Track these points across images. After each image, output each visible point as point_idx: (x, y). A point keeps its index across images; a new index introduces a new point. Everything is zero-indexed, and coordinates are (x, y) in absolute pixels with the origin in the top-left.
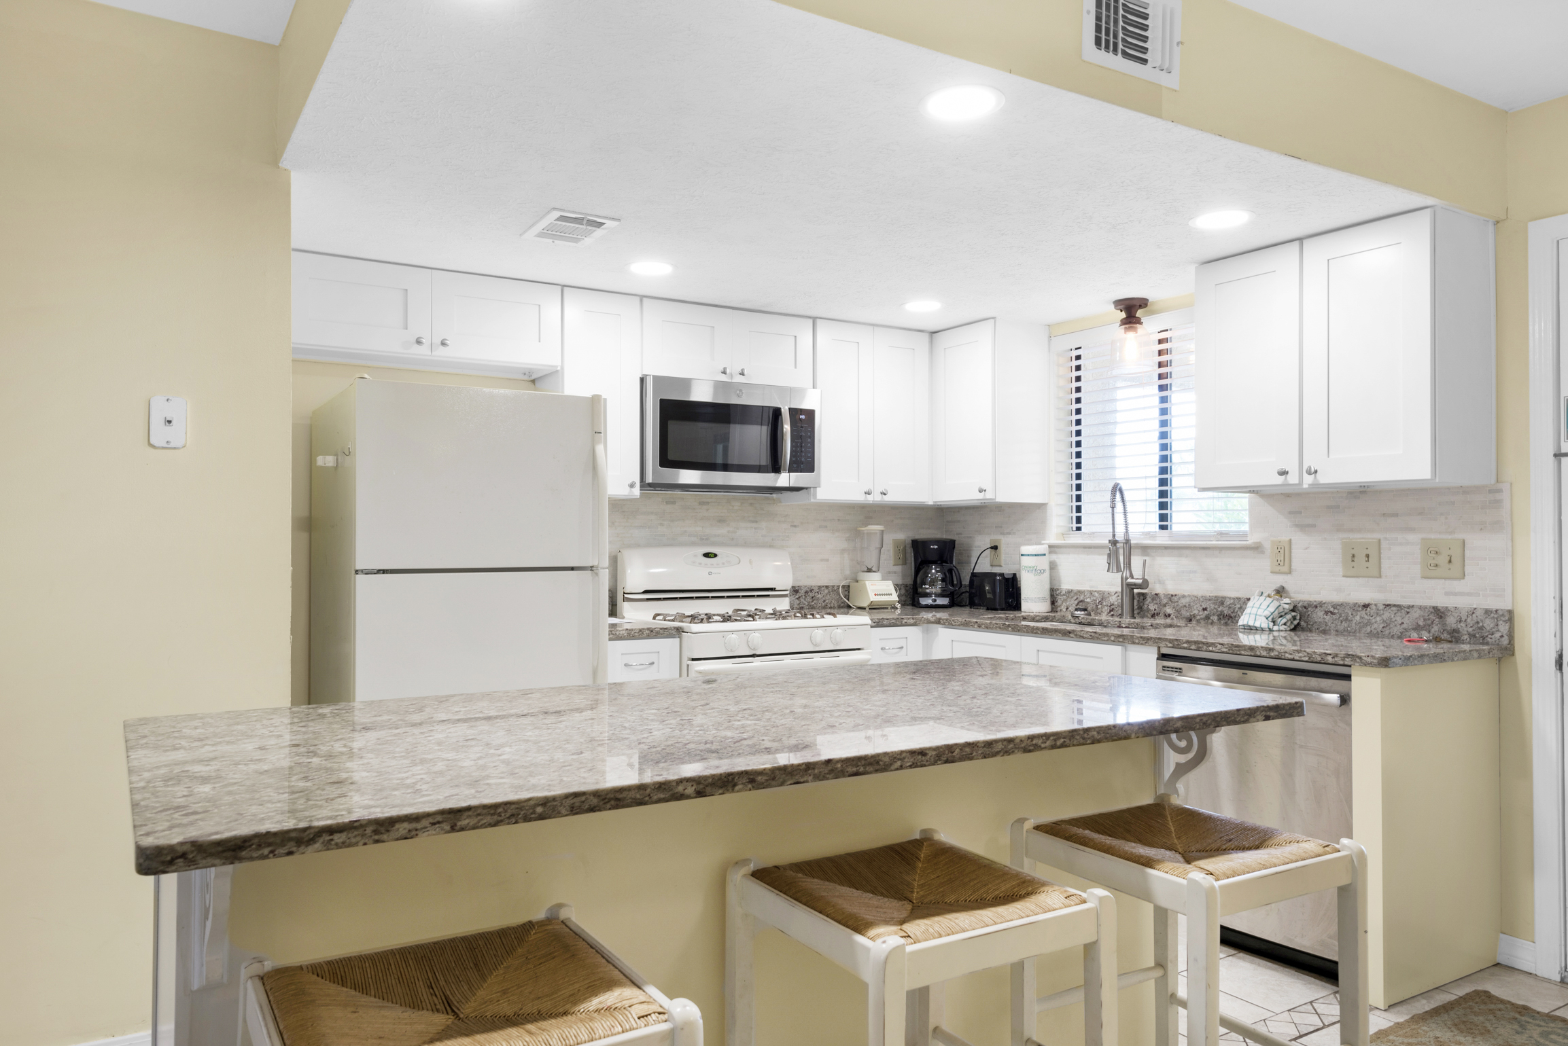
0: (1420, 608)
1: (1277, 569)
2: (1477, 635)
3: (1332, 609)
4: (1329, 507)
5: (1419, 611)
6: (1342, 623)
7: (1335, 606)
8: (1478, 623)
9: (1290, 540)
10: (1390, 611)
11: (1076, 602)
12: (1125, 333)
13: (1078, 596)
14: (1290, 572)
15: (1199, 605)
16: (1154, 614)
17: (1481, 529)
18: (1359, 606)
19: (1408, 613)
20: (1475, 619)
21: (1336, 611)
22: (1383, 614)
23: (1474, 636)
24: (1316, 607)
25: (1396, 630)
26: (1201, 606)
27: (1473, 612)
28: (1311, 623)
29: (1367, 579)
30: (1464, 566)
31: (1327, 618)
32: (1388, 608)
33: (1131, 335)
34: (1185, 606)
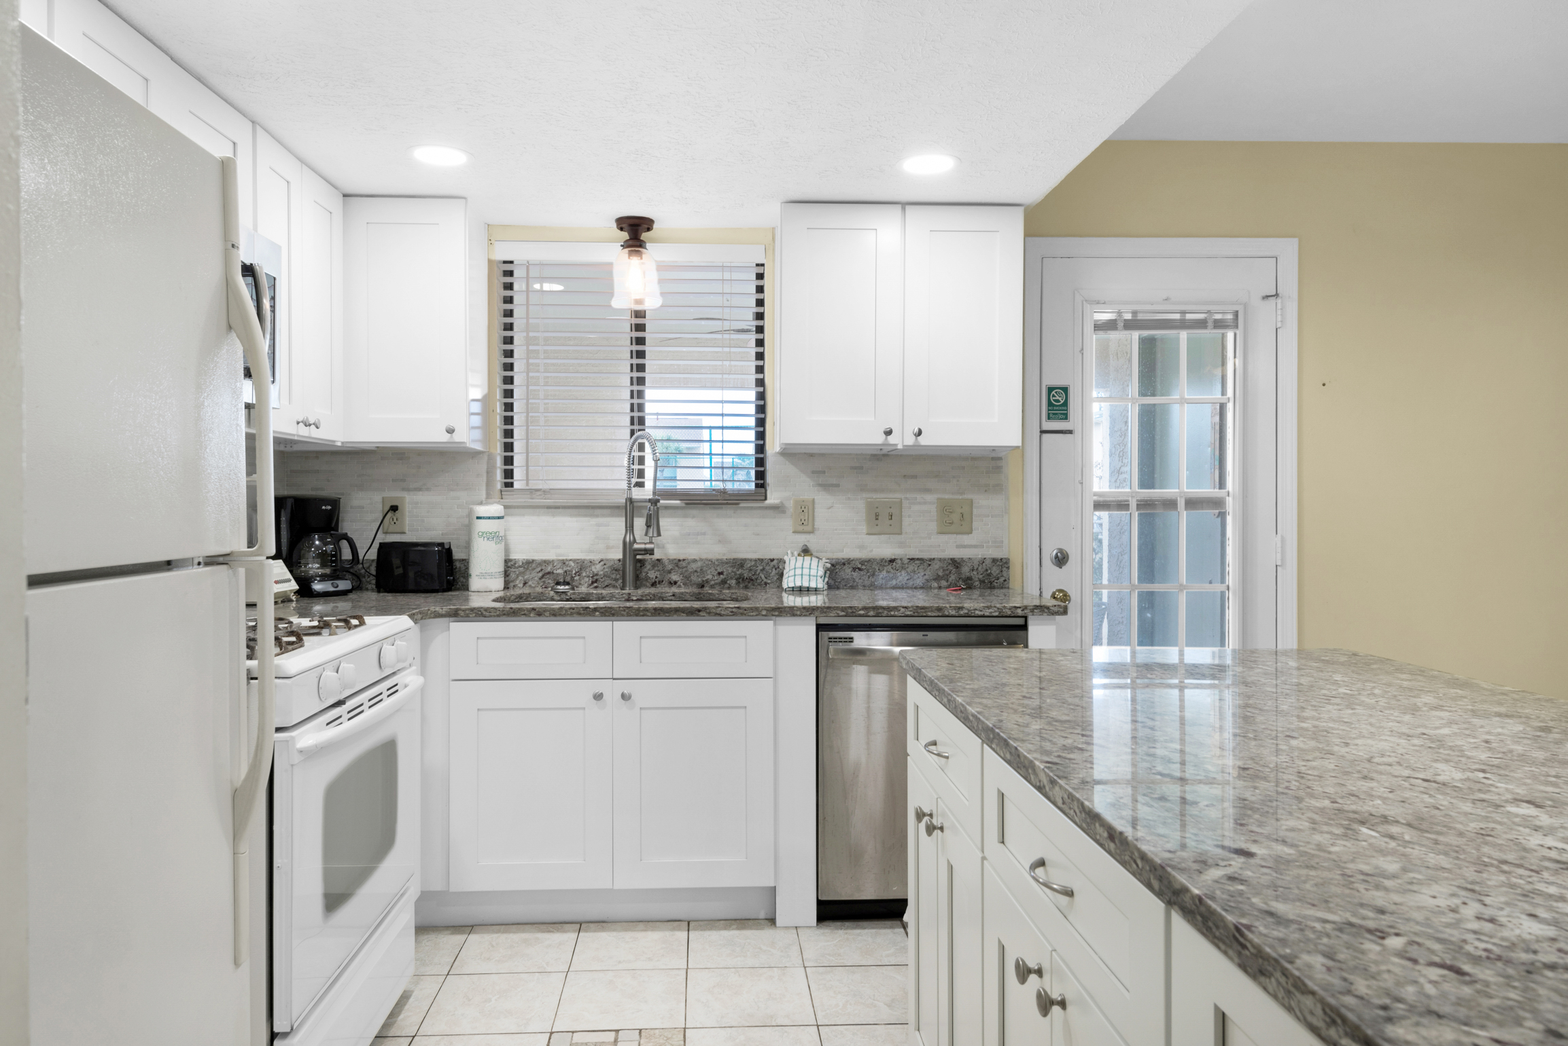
0: (940, 560)
1: (801, 528)
2: (986, 581)
3: (859, 566)
4: (852, 468)
5: (939, 563)
6: (869, 578)
7: (863, 562)
8: (987, 570)
9: (814, 499)
10: (913, 564)
11: (540, 575)
12: (629, 258)
13: (543, 568)
14: (812, 532)
15: (713, 569)
16: (655, 582)
17: (986, 491)
18: (886, 562)
19: (930, 565)
20: (985, 567)
21: (863, 567)
22: (908, 568)
23: (984, 582)
24: (844, 564)
25: (918, 582)
26: (716, 570)
27: (983, 561)
28: (839, 580)
29: (888, 536)
30: (972, 522)
31: (855, 574)
32: (912, 561)
33: (635, 260)
34: (696, 571)
